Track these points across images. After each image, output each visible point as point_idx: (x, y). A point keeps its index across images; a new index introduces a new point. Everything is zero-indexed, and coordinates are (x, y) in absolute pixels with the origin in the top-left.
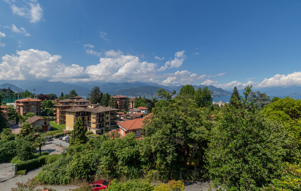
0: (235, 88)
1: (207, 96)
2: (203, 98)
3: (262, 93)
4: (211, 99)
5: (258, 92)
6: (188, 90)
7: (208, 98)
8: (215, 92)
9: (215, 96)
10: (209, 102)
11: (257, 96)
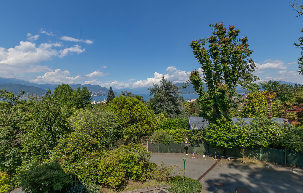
0: (111, 88)
1: (86, 95)
2: (82, 97)
3: (128, 92)
4: (90, 98)
5: (126, 91)
6: (64, 89)
7: (87, 97)
8: (100, 91)
9: (100, 95)
10: (88, 102)
11: (125, 94)
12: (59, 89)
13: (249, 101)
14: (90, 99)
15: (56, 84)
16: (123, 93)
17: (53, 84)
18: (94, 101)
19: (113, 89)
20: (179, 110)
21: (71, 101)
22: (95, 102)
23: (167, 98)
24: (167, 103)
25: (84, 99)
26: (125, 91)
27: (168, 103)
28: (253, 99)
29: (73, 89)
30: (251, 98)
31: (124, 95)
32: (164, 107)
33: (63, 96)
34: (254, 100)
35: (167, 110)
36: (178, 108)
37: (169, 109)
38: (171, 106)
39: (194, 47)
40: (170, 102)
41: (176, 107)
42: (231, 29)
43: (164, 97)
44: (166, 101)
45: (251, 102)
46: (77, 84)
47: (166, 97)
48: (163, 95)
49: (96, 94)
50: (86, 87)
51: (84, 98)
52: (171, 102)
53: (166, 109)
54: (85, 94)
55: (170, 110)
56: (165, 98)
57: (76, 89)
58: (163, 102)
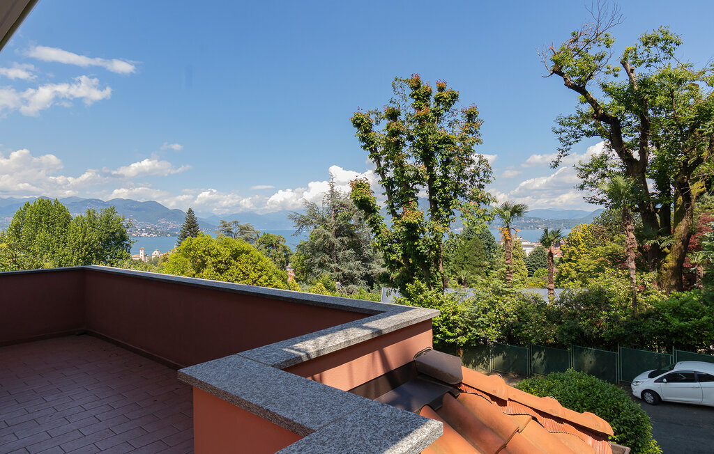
0: (190, 211)
1: (113, 233)
2: (100, 239)
3: (243, 224)
4: (127, 242)
5: (236, 222)
7: (118, 240)
8: (163, 221)
9: (162, 233)
10: (119, 252)
11: (233, 231)
12: (27, 215)
13: (570, 250)
14: (127, 245)
15: (17, 197)
16: (225, 226)
17: (6, 197)
18: (142, 252)
19: (198, 216)
20: (372, 273)
21: (65, 251)
22: (145, 256)
23: (342, 241)
24: (340, 255)
25: (108, 244)
26: (231, 221)
27: (344, 255)
28: (579, 244)
29: (74, 215)
30: (575, 241)
31: (229, 232)
32: (332, 265)
33: (42, 235)
34: (580, 247)
35: (343, 274)
36: (370, 268)
37: (346, 271)
38: (352, 264)
39: (358, 125)
40: (349, 251)
41: (365, 266)
42: (441, 89)
43: (333, 240)
44: (340, 250)
45: (573, 252)
46: (88, 198)
47: (339, 238)
48: (330, 234)
49: (148, 231)
50: (113, 210)
51: (107, 242)
52: (351, 251)
53: (338, 270)
54: (111, 231)
55: (350, 274)
56: (336, 241)
57: (83, 215)
58: (331, 251)
